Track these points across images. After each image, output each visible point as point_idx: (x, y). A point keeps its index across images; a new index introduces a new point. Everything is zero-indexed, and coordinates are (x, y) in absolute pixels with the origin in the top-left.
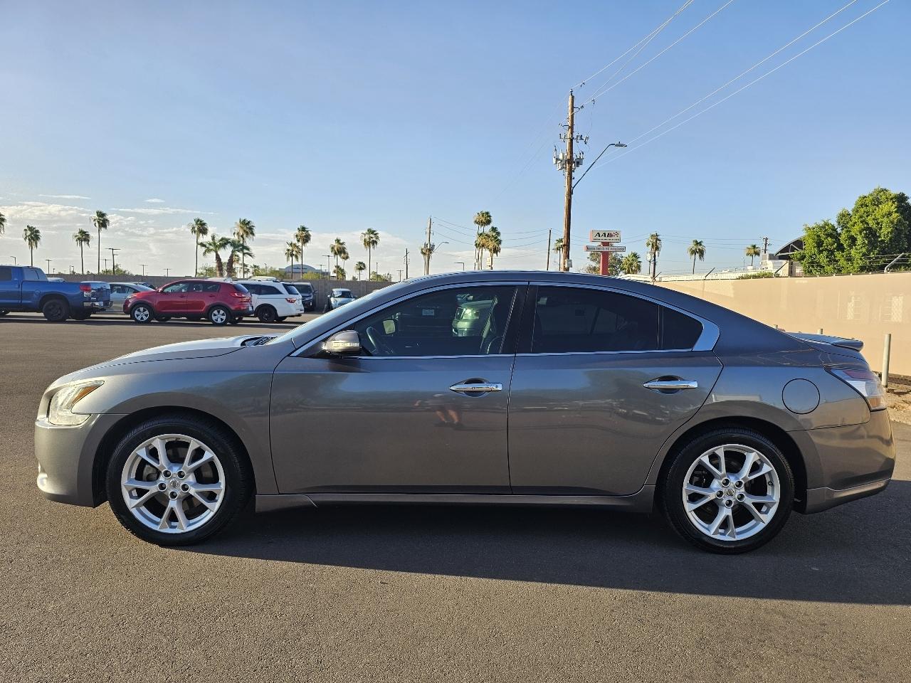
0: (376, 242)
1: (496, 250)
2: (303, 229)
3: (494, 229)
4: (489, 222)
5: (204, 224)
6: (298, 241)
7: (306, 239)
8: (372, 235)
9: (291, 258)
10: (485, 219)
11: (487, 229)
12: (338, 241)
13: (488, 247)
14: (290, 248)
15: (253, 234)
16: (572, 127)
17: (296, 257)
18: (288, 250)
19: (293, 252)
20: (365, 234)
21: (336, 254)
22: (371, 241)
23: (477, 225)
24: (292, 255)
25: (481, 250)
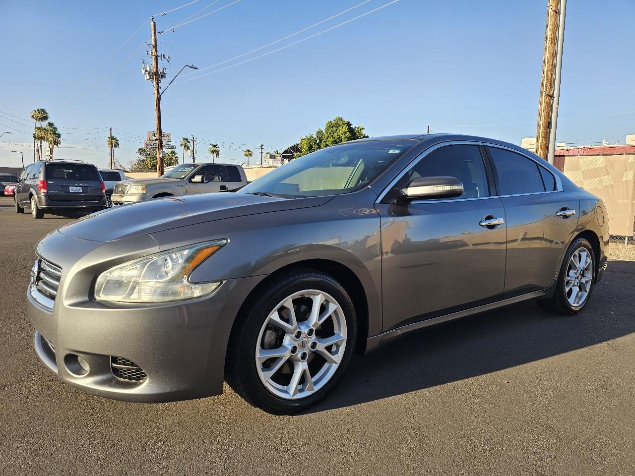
1: (57, 143)
3: (51, 125)
4: (46, 118)
10: (42, 115)
11: (45, 124)
13: (47, 139)
16: (155, 47)
23: (35, 120)
25: (39, 141)
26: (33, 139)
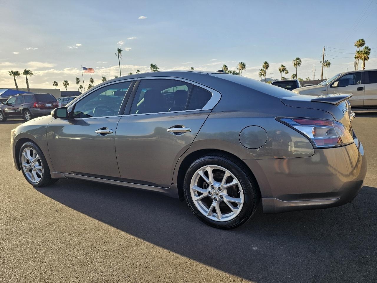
0: (300, 64)
1: (366, 59)
2: (266, 62)
3: (366, 48)
5: (226, 66)
6: (264, 68)
7: (267, 67)
8: (298, 61)
9: (261, 76)
10: (362, 43)
11: (362, 48)
12: (282, 66)
13: (361, 58)
14: (261, 72)
15: (245, 68)
17: (264, 75)
18: (260, 73)
19: (262, 73)
20: (294, 61)
21: (281, 71)
22: (298, 63)
23: (356, 47)
24: (262, 75)
25: (358, 60)
26: (355, 59)
